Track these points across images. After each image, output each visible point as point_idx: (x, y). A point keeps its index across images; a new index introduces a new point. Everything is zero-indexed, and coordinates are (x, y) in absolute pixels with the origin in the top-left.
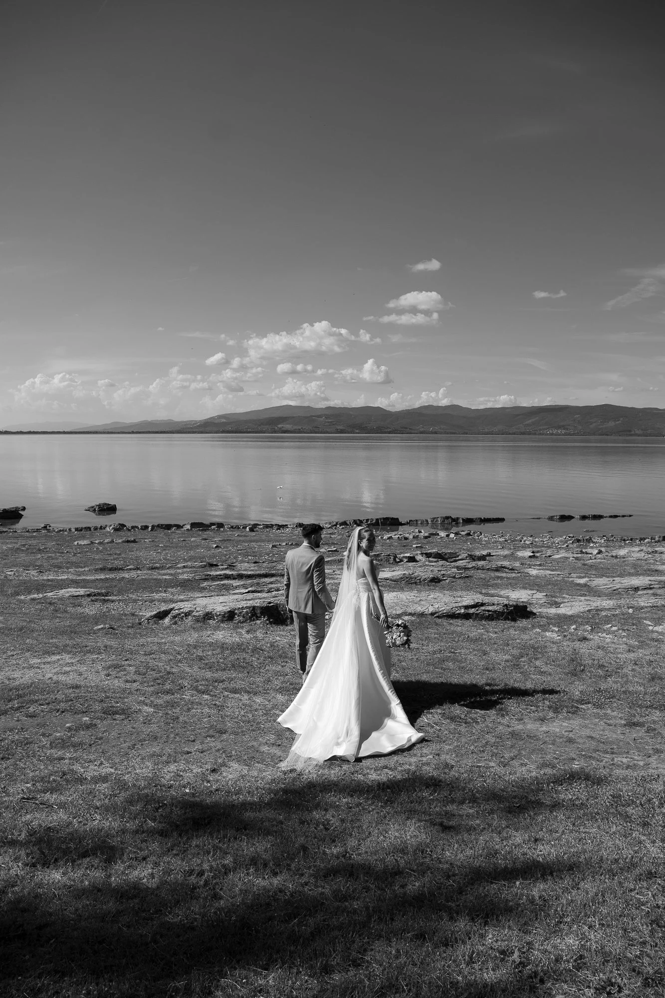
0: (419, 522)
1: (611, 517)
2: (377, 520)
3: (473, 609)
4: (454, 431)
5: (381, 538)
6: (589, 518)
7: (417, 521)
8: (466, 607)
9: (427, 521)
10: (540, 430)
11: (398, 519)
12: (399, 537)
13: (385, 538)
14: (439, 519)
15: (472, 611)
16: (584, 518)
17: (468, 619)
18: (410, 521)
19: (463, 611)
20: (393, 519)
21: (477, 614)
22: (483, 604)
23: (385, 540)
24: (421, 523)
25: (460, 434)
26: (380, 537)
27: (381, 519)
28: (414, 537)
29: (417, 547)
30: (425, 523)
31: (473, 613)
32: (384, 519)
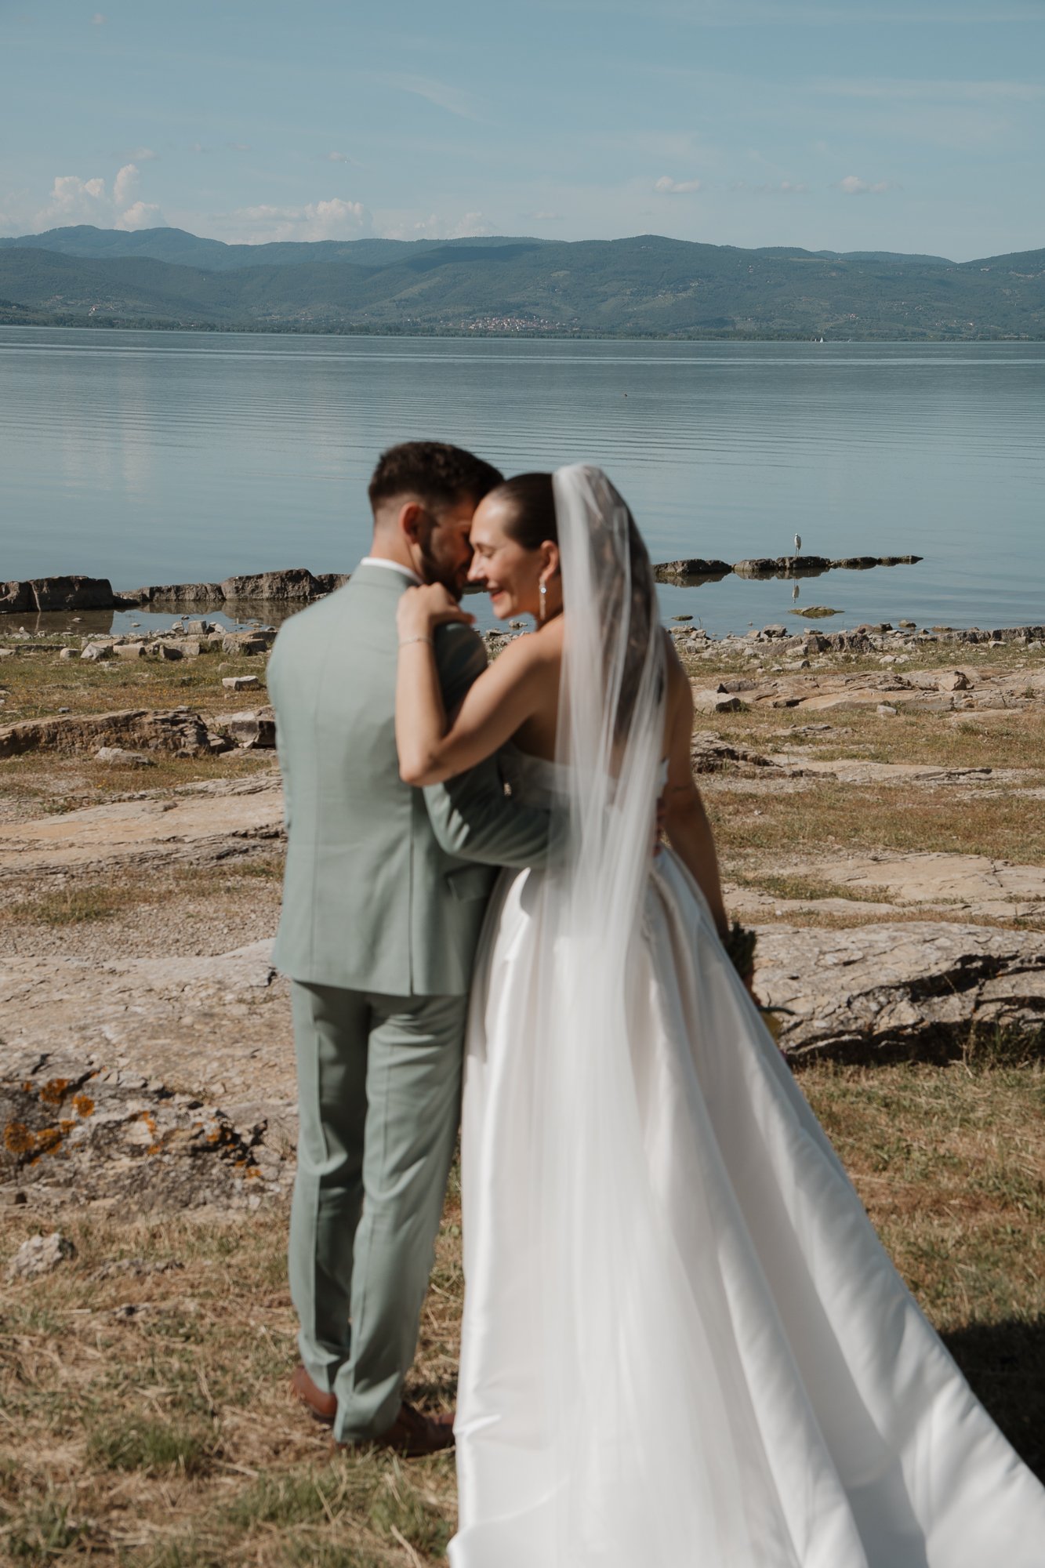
0: (190, 596)
1: (853, 564)
2: (25, 587)
3: (954, 1000)
4: (171, 319)
5: (73, 654)
6: (784, 568)
7: (178, 589)
8: (922, 989)
9: (218, 590)
10: (446, 319)
11: (105, 584)
12: (142, 652)
13: (86, 654)
14: (265, 583)
15: (952, 1009)
16: (765, 569)
17: (941, 1062)
18: (153, 591)
19: (907, 1014)
20: (86, 583)
21: (988, 1029)
22: (992, 967)
23: (88, 661)
24: (198, 600)
25: (189, 328)
26: (64, 653)
27: (39, 584)
28: (203, 650)
29: (240, 686)
30: (210, 597)
31: (966, 1024)
32: (51, 582)
